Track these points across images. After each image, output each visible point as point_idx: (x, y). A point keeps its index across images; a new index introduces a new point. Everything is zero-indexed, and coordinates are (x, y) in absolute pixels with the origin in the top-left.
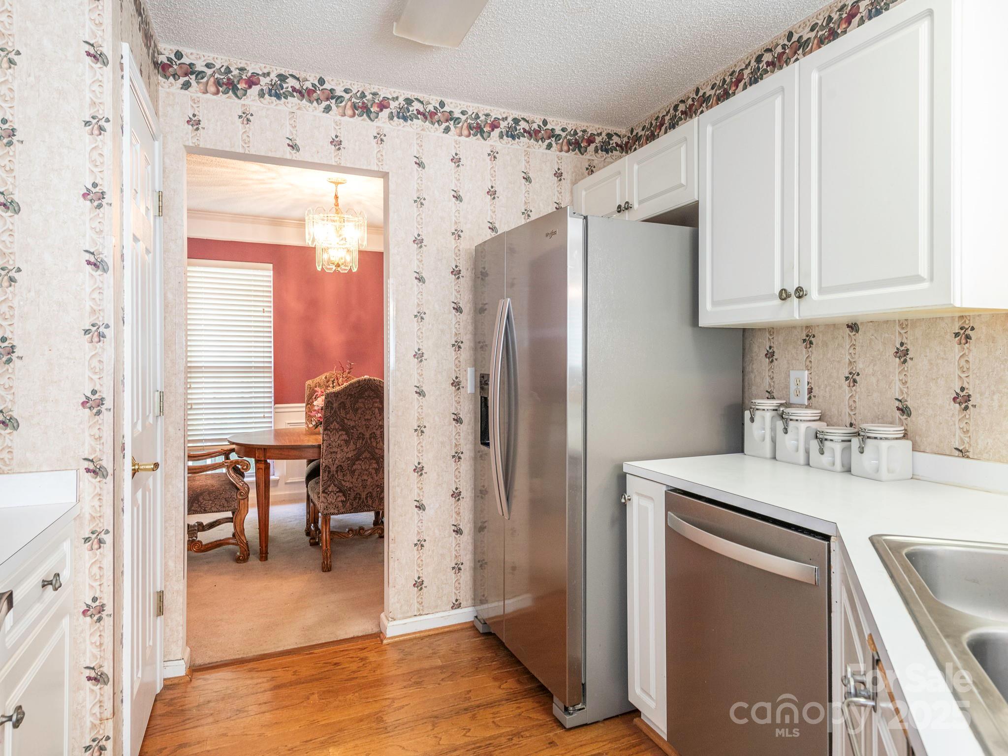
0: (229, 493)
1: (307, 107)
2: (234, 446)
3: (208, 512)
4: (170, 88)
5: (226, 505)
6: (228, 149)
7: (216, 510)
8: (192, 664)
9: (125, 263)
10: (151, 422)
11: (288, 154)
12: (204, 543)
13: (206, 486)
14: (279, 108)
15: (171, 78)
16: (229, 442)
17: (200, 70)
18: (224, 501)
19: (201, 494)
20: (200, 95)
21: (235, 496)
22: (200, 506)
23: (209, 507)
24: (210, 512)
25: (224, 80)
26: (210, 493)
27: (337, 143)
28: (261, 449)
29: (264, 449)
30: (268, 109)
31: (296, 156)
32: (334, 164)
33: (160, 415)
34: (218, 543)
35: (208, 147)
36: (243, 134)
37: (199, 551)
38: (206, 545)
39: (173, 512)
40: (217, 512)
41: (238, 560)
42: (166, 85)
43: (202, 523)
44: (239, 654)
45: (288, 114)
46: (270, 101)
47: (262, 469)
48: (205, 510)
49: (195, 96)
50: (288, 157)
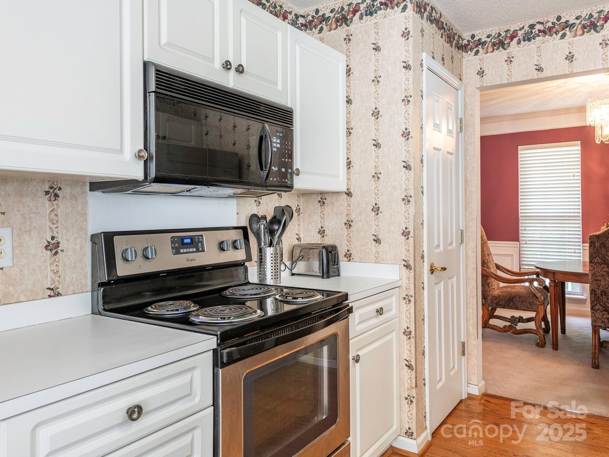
0: (532, 299)
1: (549, 39)
2: (538, 270)
3: (519, 310)
4: (469, 58)
5: (529, 306)
6: (499, 83)
7: (524, 309)
8: (485, 392)
9: (424, 164)
10: (455, 247)
11: (536, 75)
12: (517, 329)
13: (518, 292)
14: (531, 46)
15: (469, 52)
16: (535, 266)
17: (484, 41)
18: (528, 304)
19: (515, 297)
20: (484, 55)
21: (535, 302)
22: (514, 304)
23: (520, 306)
24: (520, 310)
25: (497, 42)
26: (520, 297)
27: (570, 58)
28: (552, 272)
29: (553, 272)
30: (523, 50)
31: (542, 75)
32: (568, 73)
33: (462, 243)
34: (525, 330)
35: (488, 85)
36: (507, 71)
37: (514, 333)
38: (518, 330)
39: (471, 299)
40: (524, 310)
41: (538, 345)
42: (467, 57)
43: (522, 317)
44: (512, 397)
45: (536, 49)
46: (524, 44)
47: (552, 286)
48: (517, 308)
49: (481, 57)
50: (536, 77)
